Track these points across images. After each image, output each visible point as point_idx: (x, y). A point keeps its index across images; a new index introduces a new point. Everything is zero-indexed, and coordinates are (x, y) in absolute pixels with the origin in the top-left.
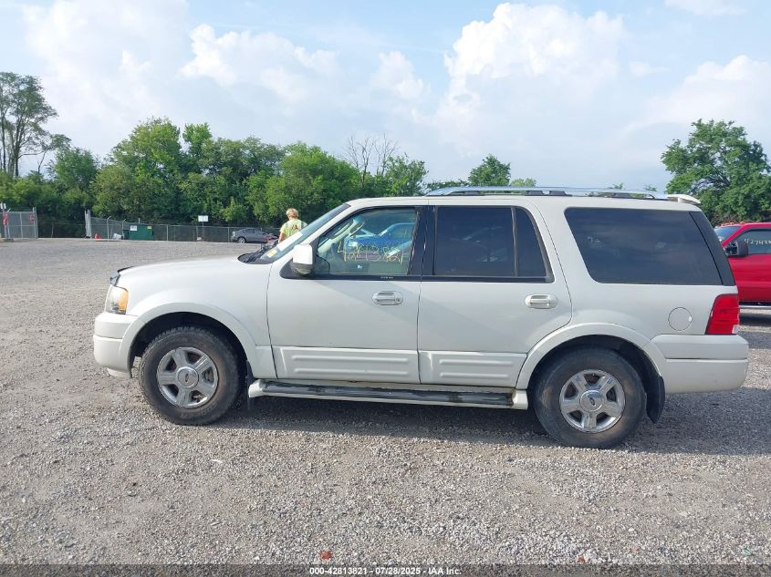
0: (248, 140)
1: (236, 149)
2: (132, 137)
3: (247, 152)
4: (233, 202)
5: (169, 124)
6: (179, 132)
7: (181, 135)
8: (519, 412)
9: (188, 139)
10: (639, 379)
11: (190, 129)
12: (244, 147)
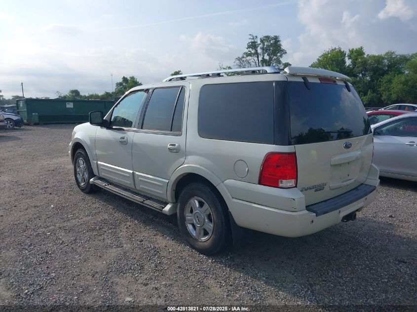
0: (387, 54)
1: (378, 60)
2: (318, 60)
3: (386, 61)
4: (369, 92)
5: (340, 50)
6: (345, 54)
7: (347, 55)
8: (164, 215)
9: (350, 57)
10: (221, 210)
11: (352, 52)
12: (383, 58)
